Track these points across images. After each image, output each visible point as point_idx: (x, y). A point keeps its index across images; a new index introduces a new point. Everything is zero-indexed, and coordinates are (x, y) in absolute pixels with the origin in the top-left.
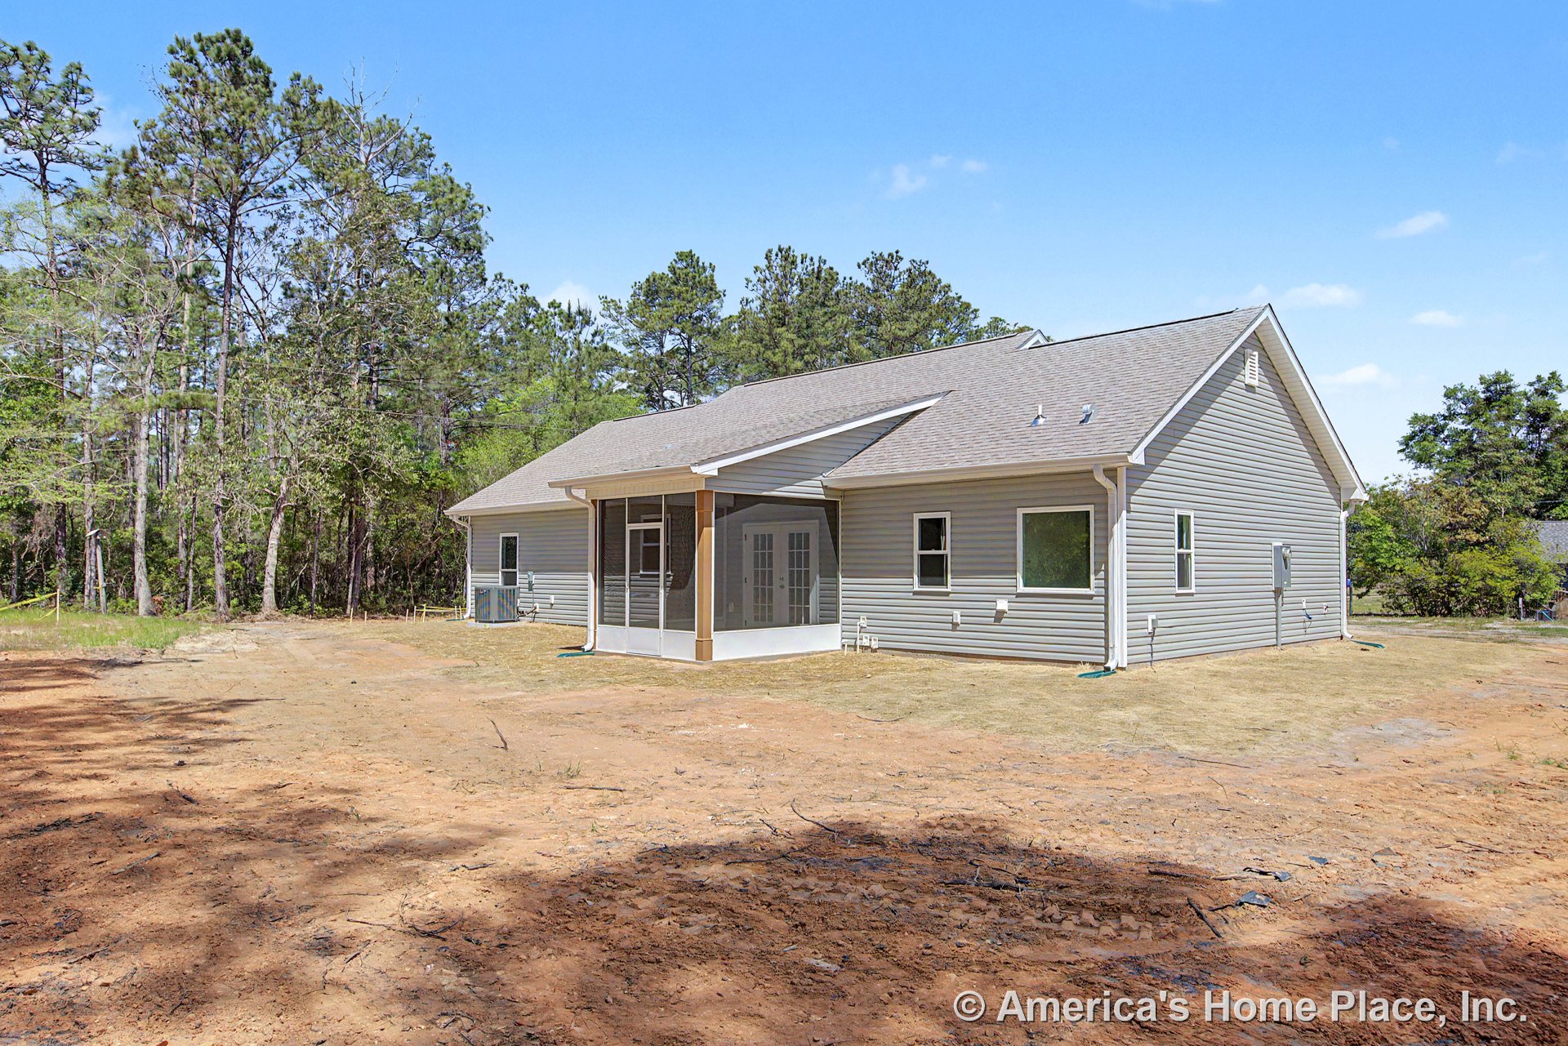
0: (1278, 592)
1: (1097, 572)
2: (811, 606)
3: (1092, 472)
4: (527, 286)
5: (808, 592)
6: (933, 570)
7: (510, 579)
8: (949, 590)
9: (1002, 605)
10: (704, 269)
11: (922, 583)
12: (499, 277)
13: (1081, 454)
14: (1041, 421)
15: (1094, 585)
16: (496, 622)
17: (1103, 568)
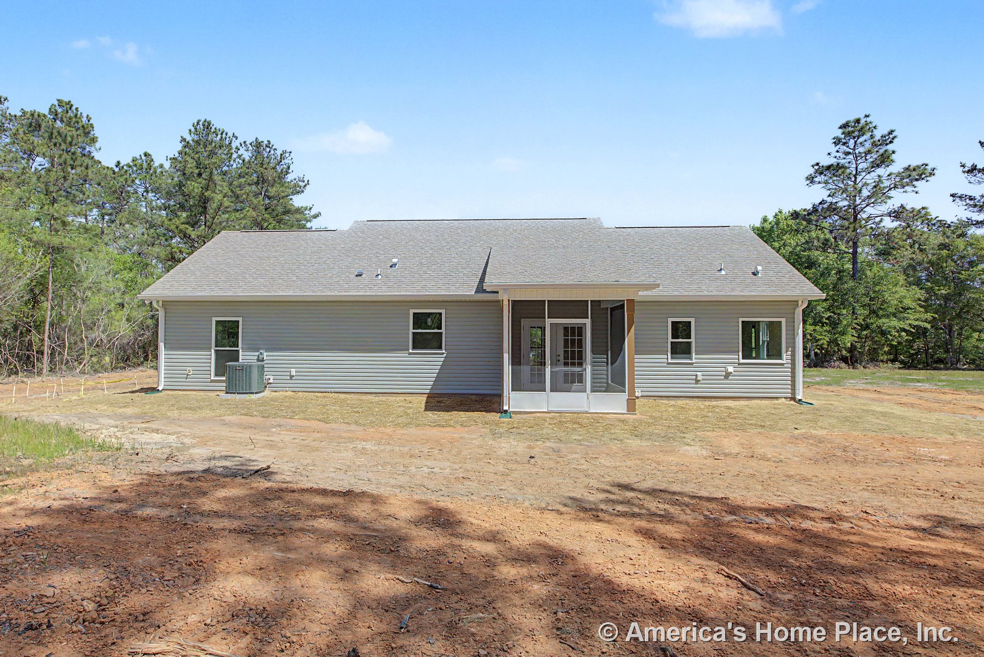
1: (787, 352)
8: (693, 361)
9: (731, 369)
11: (672, 358)
14: (724, 272)
15: (786, 358)
16: (256, 393)
17: (790, 349)
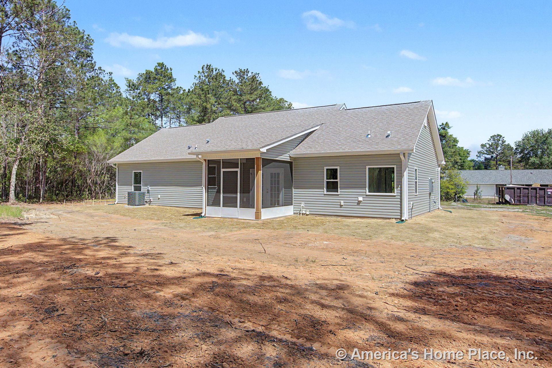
0: (430, 194)
1: (397, 188)
2: (280, 199)
3: (399, 154)
4: (112, 73)
5: (279, 194)
6: (332, 187)
7: (138, 189)
8: (339, 193)
9: (360, 199)
10: (168, 69)
11: (327, 191)
12: (100, 68)
13: (393, 148)
14: (369, 136)
15: (396, 192)
16: (138, 205)
17: (400, 186)
